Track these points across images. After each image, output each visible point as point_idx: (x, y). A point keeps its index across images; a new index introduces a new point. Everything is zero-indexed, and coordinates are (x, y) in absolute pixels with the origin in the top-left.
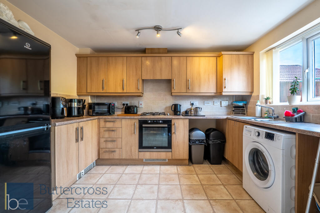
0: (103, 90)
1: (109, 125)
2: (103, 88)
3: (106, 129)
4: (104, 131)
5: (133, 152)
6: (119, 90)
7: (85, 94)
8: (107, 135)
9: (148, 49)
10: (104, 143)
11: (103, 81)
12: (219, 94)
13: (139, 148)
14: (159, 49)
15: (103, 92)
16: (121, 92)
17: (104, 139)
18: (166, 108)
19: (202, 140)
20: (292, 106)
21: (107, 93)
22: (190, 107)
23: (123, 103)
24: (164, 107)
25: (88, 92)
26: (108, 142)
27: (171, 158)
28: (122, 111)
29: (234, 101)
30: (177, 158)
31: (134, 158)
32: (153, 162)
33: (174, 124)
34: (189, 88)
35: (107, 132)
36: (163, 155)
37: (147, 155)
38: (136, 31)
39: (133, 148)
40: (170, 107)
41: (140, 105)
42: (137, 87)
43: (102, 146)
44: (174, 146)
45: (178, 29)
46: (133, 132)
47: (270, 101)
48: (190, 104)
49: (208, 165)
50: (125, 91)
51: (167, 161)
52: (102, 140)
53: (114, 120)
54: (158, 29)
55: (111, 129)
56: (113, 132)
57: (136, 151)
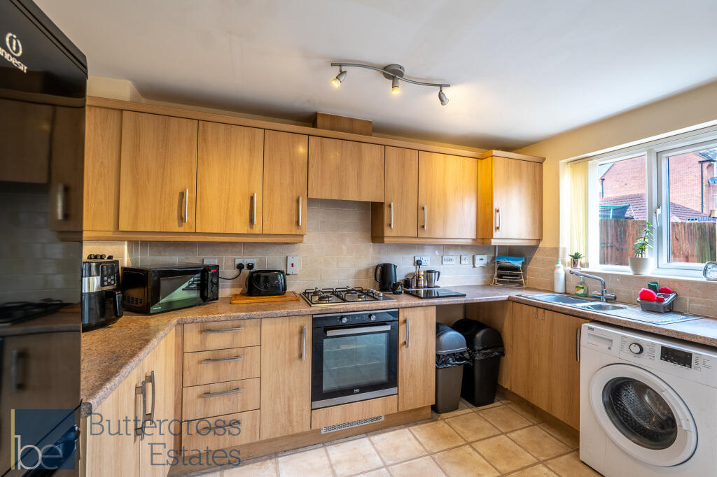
0: (180, 225)
1: (216, 341)
2: (182, 219)
3: (206, 355)
4: (200, 362)
5: (294, 412)
6: (240, 226)
7: (110, 234)
8: (208, 374)
9: (324, 116)
10: (200, 401)
11: (182, 195)
12: (481, 241)
13: (314, 399)
14: (351, 120)
15: (181, 230)
16: (246, 232)
17: (199, 390)
18: (359, 273)
19: (461, 353)
20: (644, 278)
21: (195, 233)
22: (413, 269)
23: (238, 262)
24: (353, 271)
25: (120, 230)
26: (212, 398)
27: (396, 411)
28: (233, 287)
29: (497, 255)
30: (410, 408)
31: (298, 430)
32: (347, 429)
33: (405, 321)
34: (423, 227)
35: (211, 365)
36: (376, 405)
37: (336, 413)
38: (333, 65)
39: (294, 403)
40: (367, 270)
41: (289, 265)
42: (294, 220)
43: (188, 415)
44: (403, 380)
45: (441, 86)
46: (296, 354)
47: (582, 260)
48: (412, 262)
49: (470, 410)
50: (257, 229)
51: (383, 419)
52: (191, 394)
53: (236, 323)
54: (392, 73)
55: (225, 353)
56: (232, 362)
57: (302, 410)
